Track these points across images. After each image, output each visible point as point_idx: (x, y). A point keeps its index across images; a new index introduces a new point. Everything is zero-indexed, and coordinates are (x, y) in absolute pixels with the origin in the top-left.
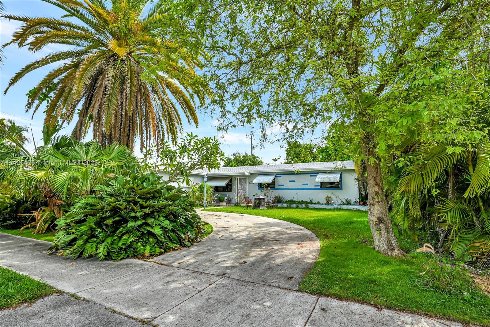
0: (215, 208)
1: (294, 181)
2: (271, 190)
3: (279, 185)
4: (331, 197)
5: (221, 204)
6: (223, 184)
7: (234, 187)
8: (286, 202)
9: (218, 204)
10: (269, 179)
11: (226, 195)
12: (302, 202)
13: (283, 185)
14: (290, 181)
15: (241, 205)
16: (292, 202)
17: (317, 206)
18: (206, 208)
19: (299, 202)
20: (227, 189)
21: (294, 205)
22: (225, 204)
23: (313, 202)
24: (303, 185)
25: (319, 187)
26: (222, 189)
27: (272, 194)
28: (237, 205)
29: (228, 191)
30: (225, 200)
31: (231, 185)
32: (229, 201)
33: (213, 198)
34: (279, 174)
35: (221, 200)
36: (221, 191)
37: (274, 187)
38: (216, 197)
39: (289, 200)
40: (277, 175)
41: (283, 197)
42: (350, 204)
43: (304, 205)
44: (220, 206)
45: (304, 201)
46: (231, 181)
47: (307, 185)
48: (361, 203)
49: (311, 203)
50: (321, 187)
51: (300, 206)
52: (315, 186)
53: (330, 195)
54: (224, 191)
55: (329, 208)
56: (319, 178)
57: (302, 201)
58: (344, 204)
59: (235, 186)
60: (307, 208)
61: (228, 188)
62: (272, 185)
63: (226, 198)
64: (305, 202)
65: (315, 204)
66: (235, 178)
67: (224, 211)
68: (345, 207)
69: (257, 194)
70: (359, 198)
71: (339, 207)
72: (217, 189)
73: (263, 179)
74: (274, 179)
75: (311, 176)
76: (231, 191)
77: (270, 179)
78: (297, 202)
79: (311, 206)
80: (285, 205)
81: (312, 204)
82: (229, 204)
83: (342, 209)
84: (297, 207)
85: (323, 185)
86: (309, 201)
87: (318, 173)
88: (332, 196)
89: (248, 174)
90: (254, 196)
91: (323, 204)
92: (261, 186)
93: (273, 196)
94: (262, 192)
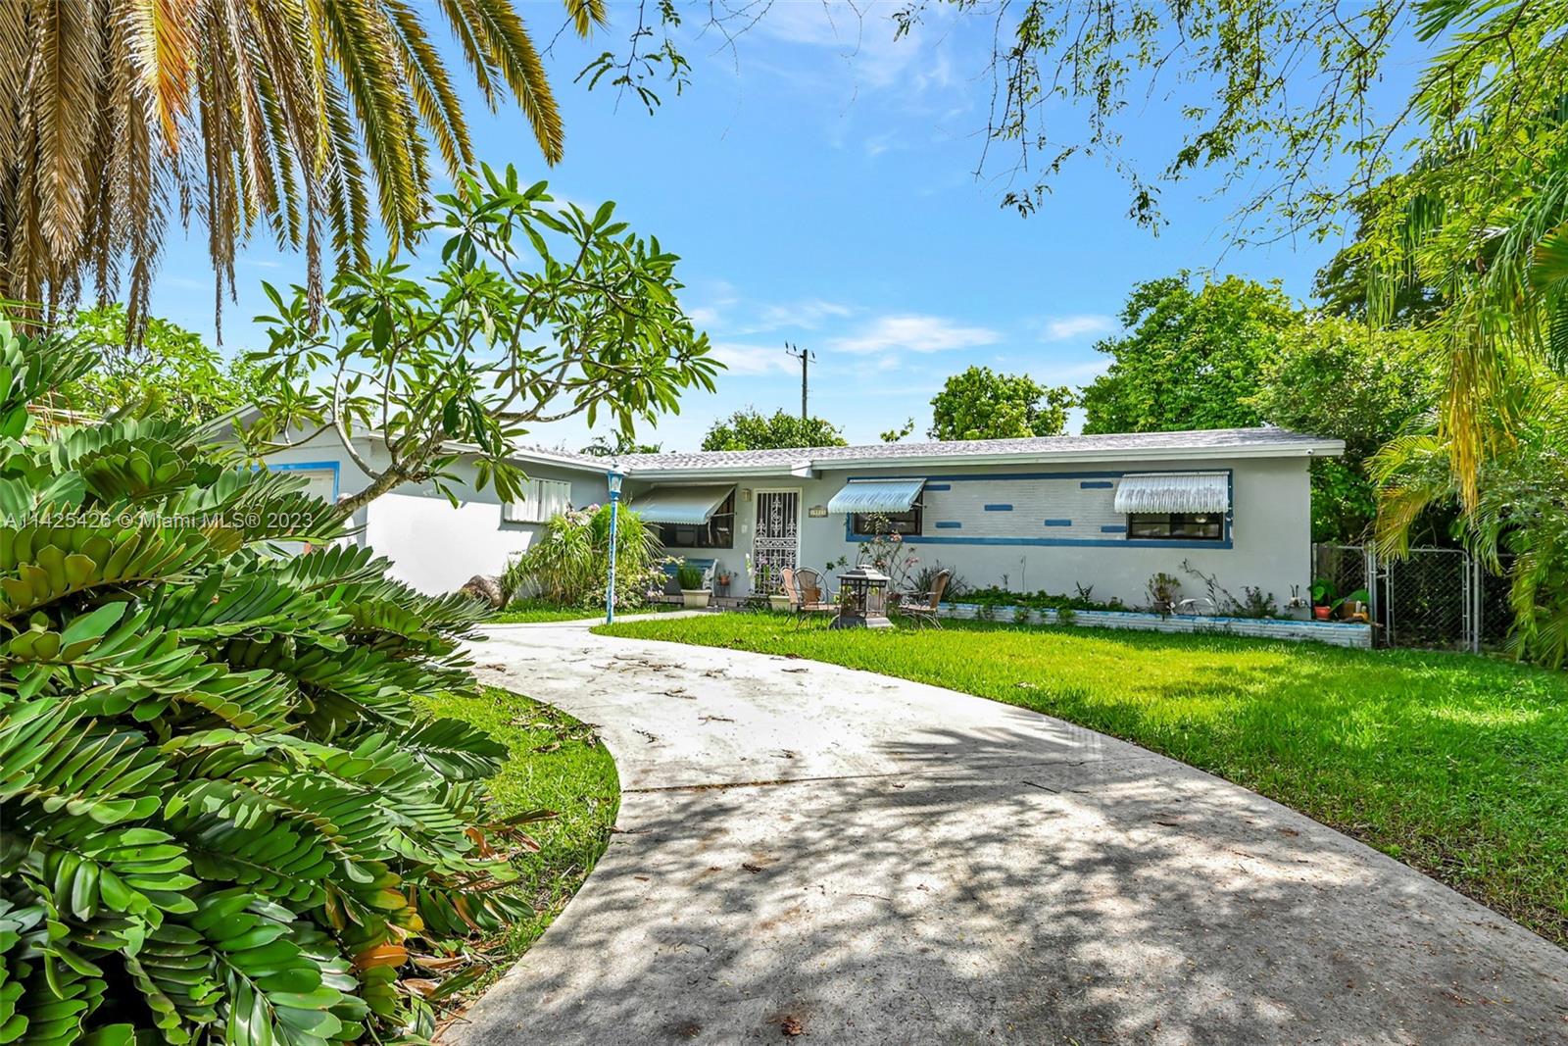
0: (660, 616)
1: (1009, 508)
2: (906, 546)
3: (940, 525)
4: (1175, 582)
5: (687, 599)
6: (696, 513)
7: (744, 529)
8: (969, 598)
9: (673, 599)
10: (899, 497)
11: (708, 563)
12: (1042, 600)
13: (958, 525)
14: (988, 508)
15: (775, 605)
16: (995, 597)
17: (1113, 619)
18: (615, 619)
19: (1029, 597)
20: (715, 537)
21: (1009, 613)
22: (703, 600)
23: (1095, 598)
24: (1049, 523)
25: (1121, 536)
26: (691, 537)
27: (912, 561)
28: (758, 604)
29: (716, 545)
30: (706, 583)
31: (729, 522)
32: (723, 585)
33: (653, 573)
34: (936, 478)
35: (686, 581)
36: (691, 546)
37: (918, 531)
38: (668, 568)
39: (983, 587)
40: (929, 478)
41: (958, 576)
42: (1273, 614)
43: (1052, 615)
44: (683, 606)
45: (1050, 594)
46: (729, 503)
47: (1068, 523)
48: (1323, 611)
49: (1084, 603)
50: (1130, 535)
51: (1035, 615)
52: (1105, 530)
53: (1173, 571)
54: (700, 546)
55: (1170, 630)
56: (1128, 497)
57: (1042, 594)
58: (1240, 614)
59: (747, 525)
60: (1068, 626)
61: (718, 532)
62: (910, 524)
63: (709, 574)
64: (1054, 599)
65: (1103, 608)
66: (750, 493)
67: (699, 639)
68: (1250, 627)
69: (842, 562)
70: (1311, 589)
71: (1220, 624)
72: (670, 535)
73: (872, 499)
74: (920, 498)
75: (1084, 486)
76: (729, 545)
77: (901, 497)
78: (1019, 596)
79: (1085, 618)
80: (967, 611)
81: (1090, 607)
82: (722, 602)
83: (1236, 636)
84: (1021, 623)
85: (1141, 527)
86: (1072, 594)
87: (1119, 475)
88: (1181, 576)
89: (803, 473)
90: (830, 566)
91: (1137, 610)
92: (859, 526)
93: (915, 571)
94: (866, 550)
